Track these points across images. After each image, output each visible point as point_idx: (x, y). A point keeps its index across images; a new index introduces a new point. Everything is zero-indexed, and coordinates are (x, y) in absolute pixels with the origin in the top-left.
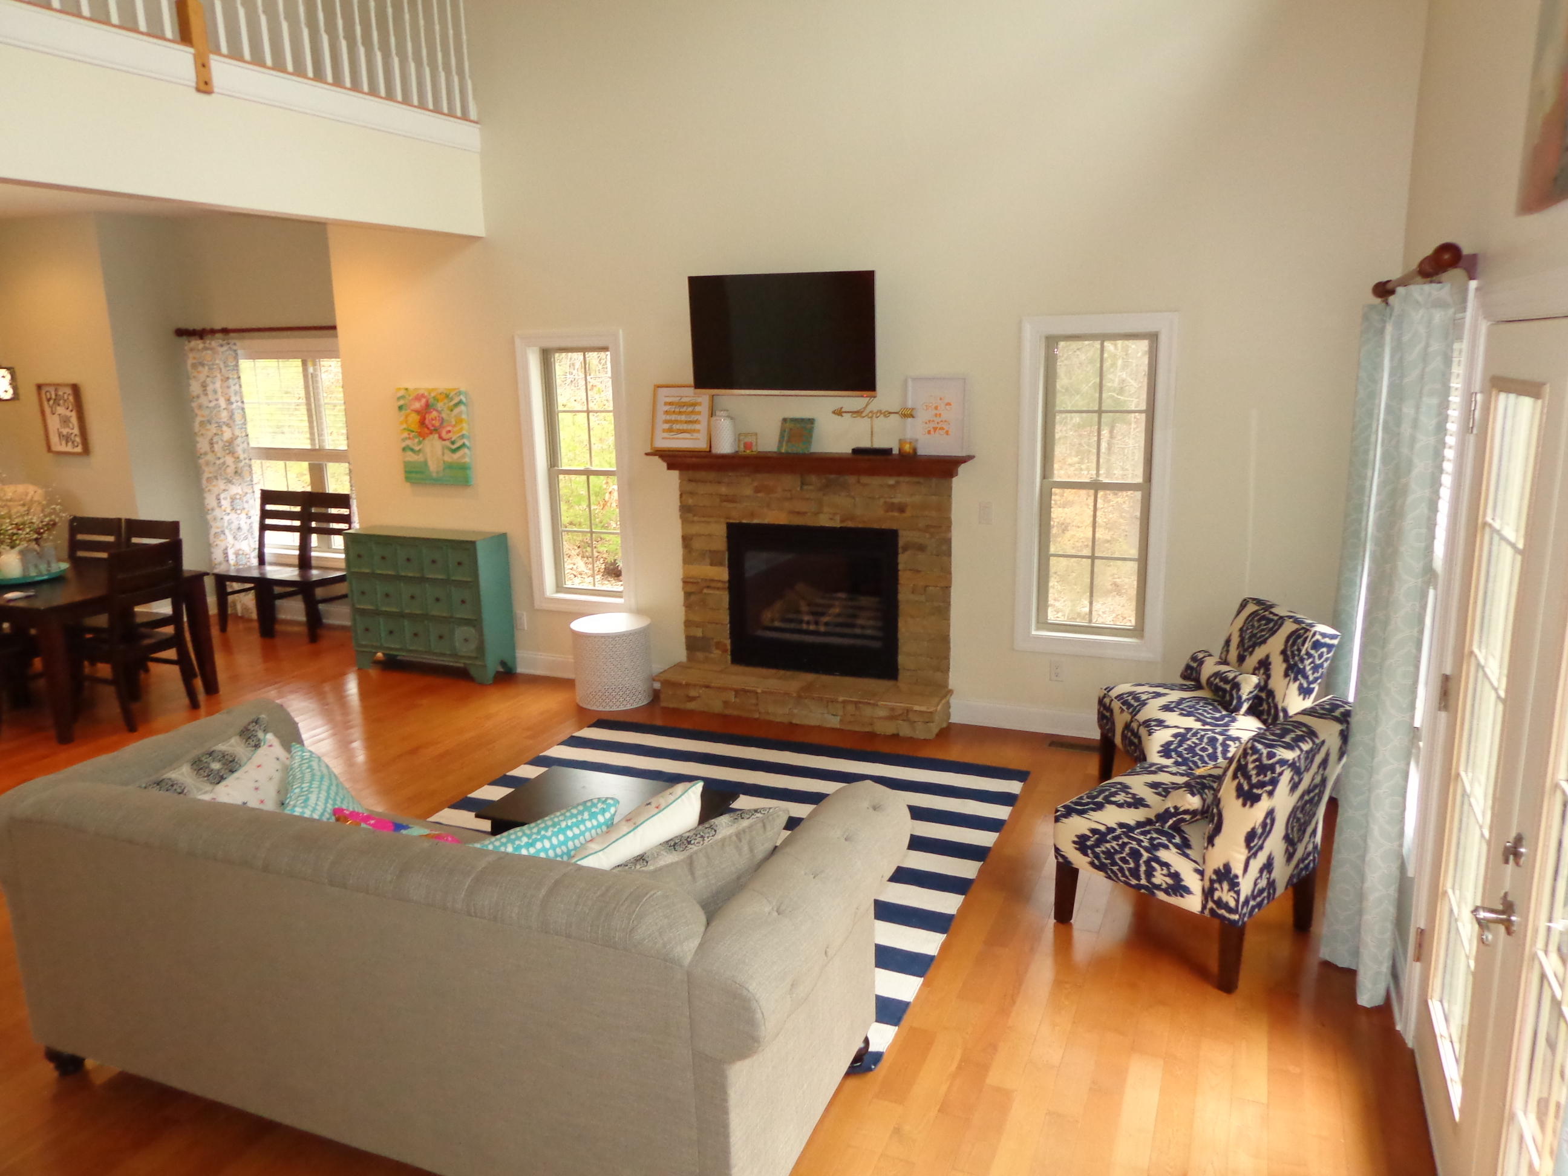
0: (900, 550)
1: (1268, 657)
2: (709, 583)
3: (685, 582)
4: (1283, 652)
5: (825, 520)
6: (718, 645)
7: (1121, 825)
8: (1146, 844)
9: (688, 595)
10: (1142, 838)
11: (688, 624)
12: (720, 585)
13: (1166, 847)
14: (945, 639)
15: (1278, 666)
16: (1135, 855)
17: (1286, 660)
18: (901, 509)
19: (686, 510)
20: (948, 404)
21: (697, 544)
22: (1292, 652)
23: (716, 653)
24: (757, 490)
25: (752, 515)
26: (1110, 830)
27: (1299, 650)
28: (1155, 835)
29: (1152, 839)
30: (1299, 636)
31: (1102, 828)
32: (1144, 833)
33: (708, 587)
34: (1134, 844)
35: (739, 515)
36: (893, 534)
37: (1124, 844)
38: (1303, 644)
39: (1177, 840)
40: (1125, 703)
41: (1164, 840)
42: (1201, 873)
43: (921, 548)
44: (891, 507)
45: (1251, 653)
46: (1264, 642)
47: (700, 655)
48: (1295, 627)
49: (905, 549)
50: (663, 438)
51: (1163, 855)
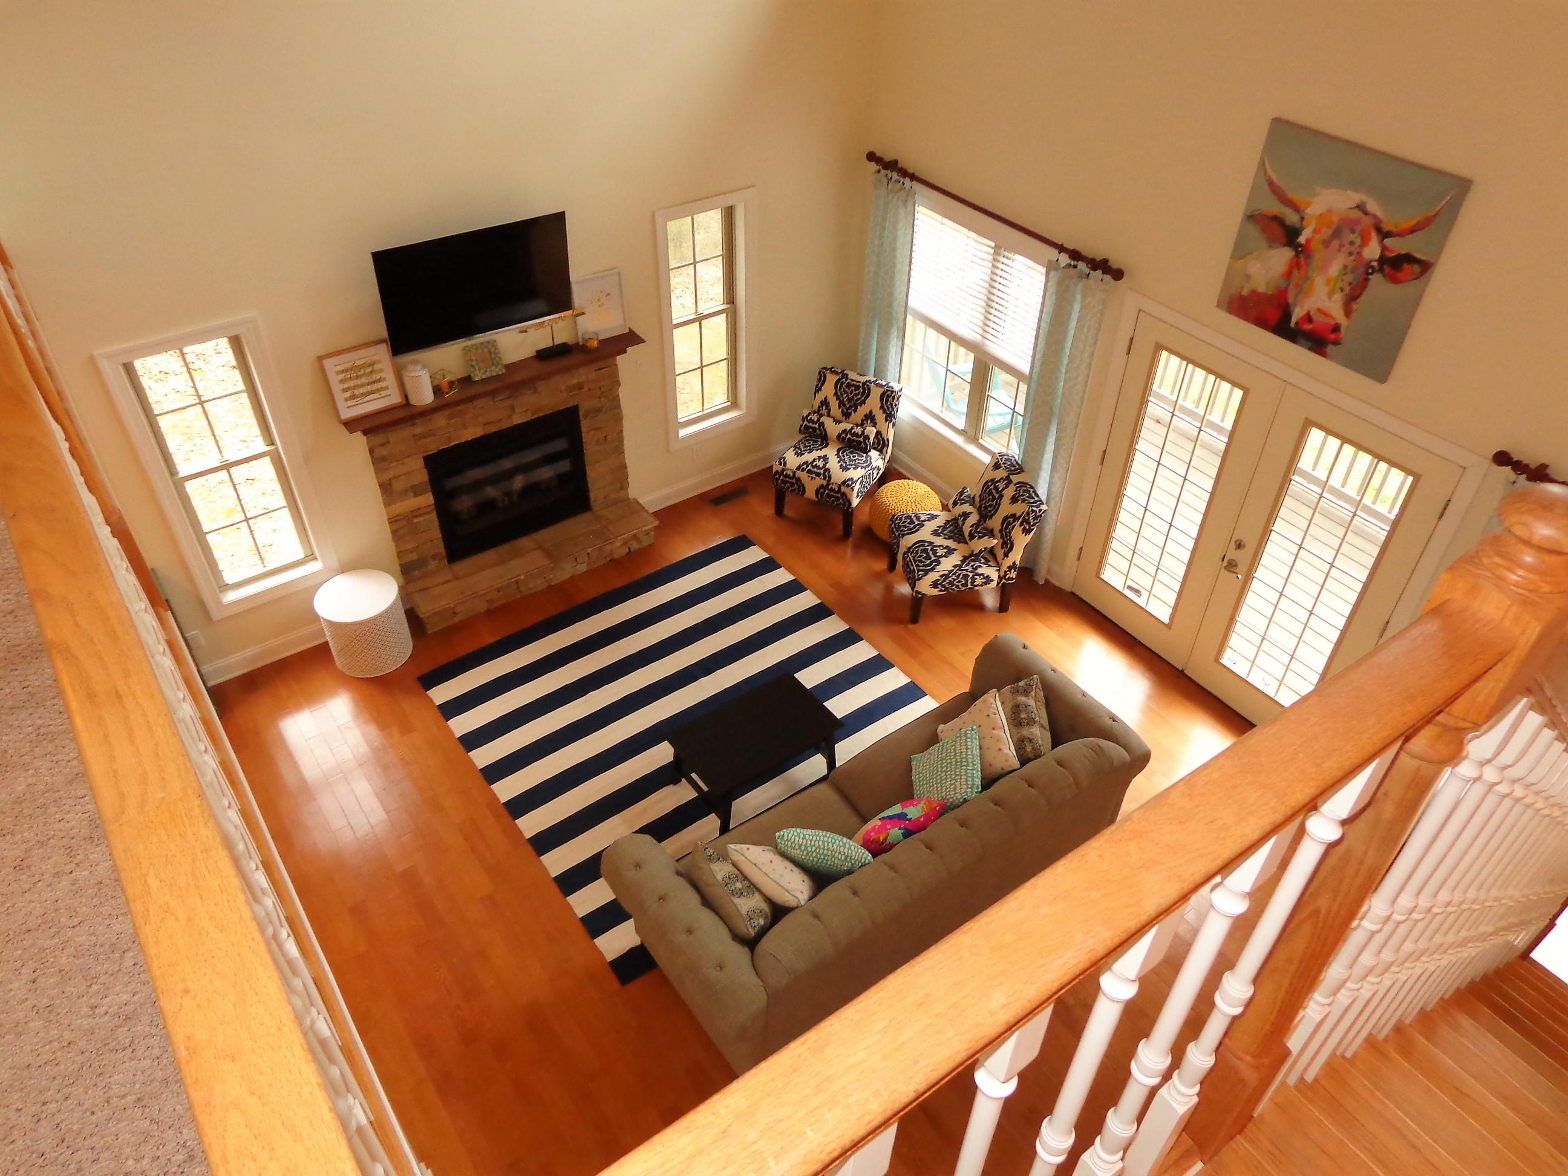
0: (581, 418)
1: (871, 412)
2: (417, 512)
3: (392, 521)
4: (882, 407)
5: (518, 419)
6: (434, 557)
7: (955, 566)
8: (970, 569)
9: (394, 533)
10: (967, 568)
11: (400, 554)
12: (429, 509)
13: (980, 566)
14: (624, 467)
15: (880, 417)
16: (966, 577)
17: (884, 411)
18: (580, 387)
19: (379, 461)
20: (608, 294)
21: (398, 486)
22: (888, 407)
23: (433, 564)
24: (450, 418)
25: (450, 439)
26: (950, 572)
27: (892, 405)
28: (973, 564)
29: (972, 566)
30: (889, 397)
31: (946, 572)
32: (967, 565)
33: (417, 516)
34: (965, 572)
35: (434, 446)
36: (575, 410)
37: (960, 574)
38: (893, 401)
39: (983, 561)
40: (809, 472)
41: (977, 564)
42: (999, 570)
43: (598, 410)
44: (570, 389)
45: (855, 411)
46: (864, 402)
47: (417, 573)
48: (881, 390)
49: (586, 416)
50: (348, 407)
51: (979, 571)
